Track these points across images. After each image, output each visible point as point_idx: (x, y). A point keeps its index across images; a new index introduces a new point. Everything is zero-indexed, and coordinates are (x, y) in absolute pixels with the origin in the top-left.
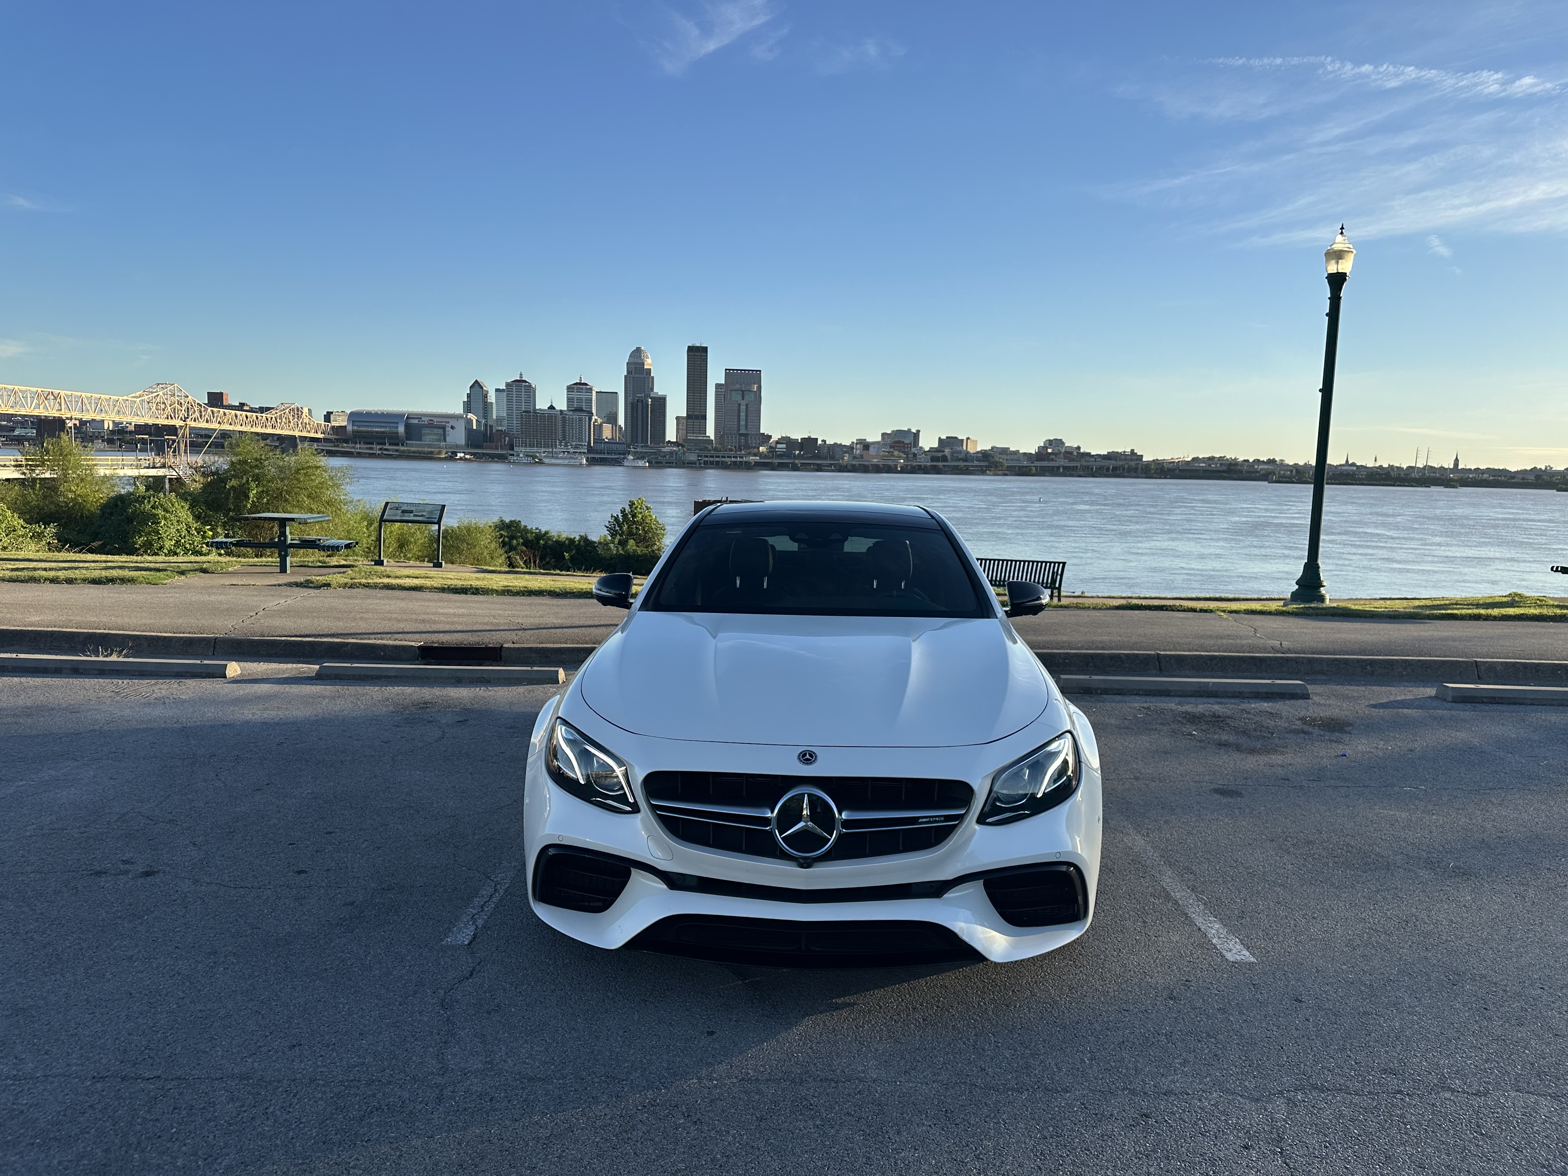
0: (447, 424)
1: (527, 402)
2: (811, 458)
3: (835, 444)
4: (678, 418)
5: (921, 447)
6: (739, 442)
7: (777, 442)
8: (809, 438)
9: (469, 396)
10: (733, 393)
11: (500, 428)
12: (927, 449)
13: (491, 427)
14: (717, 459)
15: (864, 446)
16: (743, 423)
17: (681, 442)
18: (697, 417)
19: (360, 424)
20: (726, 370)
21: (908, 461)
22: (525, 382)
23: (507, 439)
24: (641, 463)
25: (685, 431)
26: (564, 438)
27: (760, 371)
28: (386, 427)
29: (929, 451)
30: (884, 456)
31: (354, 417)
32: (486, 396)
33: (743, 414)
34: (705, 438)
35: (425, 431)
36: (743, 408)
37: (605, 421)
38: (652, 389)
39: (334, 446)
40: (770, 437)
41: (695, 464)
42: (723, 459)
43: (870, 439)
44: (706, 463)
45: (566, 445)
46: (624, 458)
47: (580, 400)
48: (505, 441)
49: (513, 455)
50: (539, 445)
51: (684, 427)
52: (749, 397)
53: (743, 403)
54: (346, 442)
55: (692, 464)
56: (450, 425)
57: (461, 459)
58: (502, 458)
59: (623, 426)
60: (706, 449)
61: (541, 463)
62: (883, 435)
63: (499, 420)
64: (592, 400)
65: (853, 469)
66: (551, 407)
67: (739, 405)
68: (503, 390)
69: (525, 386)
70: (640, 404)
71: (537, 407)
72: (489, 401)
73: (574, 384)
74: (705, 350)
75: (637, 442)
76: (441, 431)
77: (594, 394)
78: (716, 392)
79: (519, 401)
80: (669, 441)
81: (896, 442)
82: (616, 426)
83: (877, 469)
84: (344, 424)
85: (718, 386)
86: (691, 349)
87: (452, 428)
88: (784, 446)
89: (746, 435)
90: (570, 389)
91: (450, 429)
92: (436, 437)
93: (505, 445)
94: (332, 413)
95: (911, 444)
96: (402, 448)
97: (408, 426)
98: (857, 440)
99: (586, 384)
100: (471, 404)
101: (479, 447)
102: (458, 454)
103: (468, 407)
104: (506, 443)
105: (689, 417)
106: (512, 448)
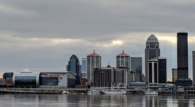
0: (59, 77)
1: (97, 64)
4: (173, 70)
9: (69, 62)
11: (84, 78)
17: (175, 82)
18: (183, 69)
19: (19, 78)
22: (96, 54)
23: (87, 82)
24: (154, 93)
25: (177, 76)
26: (115, 81)
32: (78, 62)
34: (188, 79)
35: (48, 80)
37: (135, 72)
38: (159, 55)
45: (116, 85)
46: (145, 91)
47: (123, 62)
48: (86, 84)
50: (102, 85)
51: (177, 74)
55: (182, 94)
57: (65, 94)
60: (189, 85)
64: (128, 62)
66: (109, 66)
68: (86, 59)
69: (96, 57)
71: (102, 67)
72: (79, 64)
73: (120, 55)
74: (186, 34)
76: (56, 80)
77: (130, 59)
78: (193, 55)
79: (93, 64)
80: (169, 82)
82: (141, 75)
85: (194, 52)
86: (179, 34)
87: (61, 78)
90: (118, 57)
91: (60, 79)
92: (54, 83)
94: (7, 73)
96: (37, 89)
97: (40, 78)
99: (126, 54)
100: (70, 66)
101: (74, 87)
102: (64, 91)
103: (69, 68)
104: (87, 85)
105: (179, 68)
106: (89, 88)
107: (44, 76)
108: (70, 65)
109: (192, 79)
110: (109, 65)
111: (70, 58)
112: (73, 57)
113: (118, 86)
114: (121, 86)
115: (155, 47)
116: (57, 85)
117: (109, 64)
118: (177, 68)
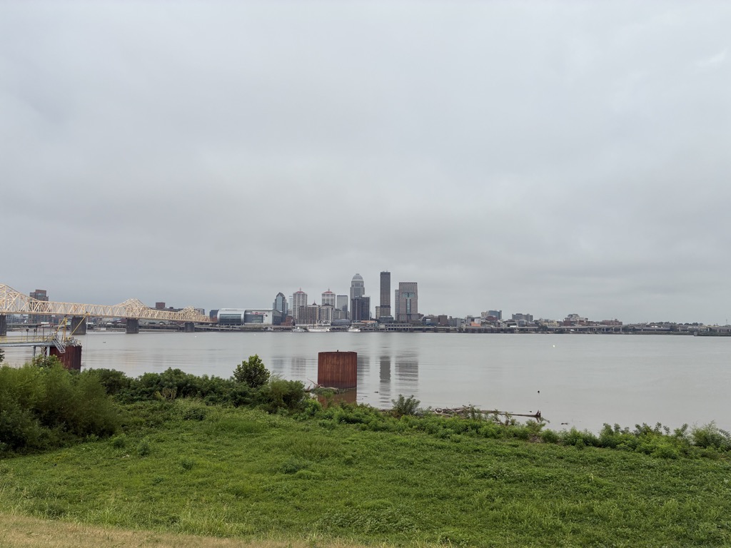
0: (264, 314)
1: (303, 302)
2: (444, 326)
4: (376, 307)
5: (503, 319)
7: (427, 318)
8: (443, 316)
9: (276, 300)
10: (404, 294)
11: (290, 315)
12: (506, 320)
13: (286, 314)
14: (396, 327)
15: (471, 319)
16: (408, 309)
17: (378, 319)
18: (385, 306)
19: (223, 315)
21: (496, 326)
26: (320, 319)
27: (417, 283)
28: (235, 317)
30: (482, 324)
32: (284, 299)
33: (408, 304)
34: (390, 317)
35: (253, 318)
37: (341, 309)
38: (363, 294)
39: (210, 327)
40: (423, 315)
41: (384, 330)
43: (474, 316)
44: (389, 329)
46: (348, 328)
47: (328, 300)
49: (294, 328)
50: (307, 323)
51: (380, 312)
52: (412, 296)
54: (217, 324)
59: (350, 312)
60: (391, 322)
61: (308, 331)
62: (482, 313)
63: (290, 311)
64: (335, 300)
65: (467, 331)
67: (407, 300)
68: (293, 297)
69: (302, 294)
71: (308, 304)
72: (286, 301)
73: (325, 293)
74: (389, 274)
75: (355, 320)
76: (261, 318)
77: (336, 297)
78: (395, 294)
79: (299, 302)
80: (372, 318)
81: (489, 317)
82: (346, 312)
83: (479, 331)
85: (396, 291)
86: (382, 273)
87: (266, 316)
88: (430, 320)
89: (410, 315)
90: (323, 295)
92: (259, 321)
96: (242, 327)
97: (245, 316)
98: (467, 316)
99: (332, 292)
106: (294, 325)
107: (249, 313)
108: (276, 303)
113: (322, 323)
114: (325, 323)
115: (360, 286)
116: (262, 322)
118: (380, 306)
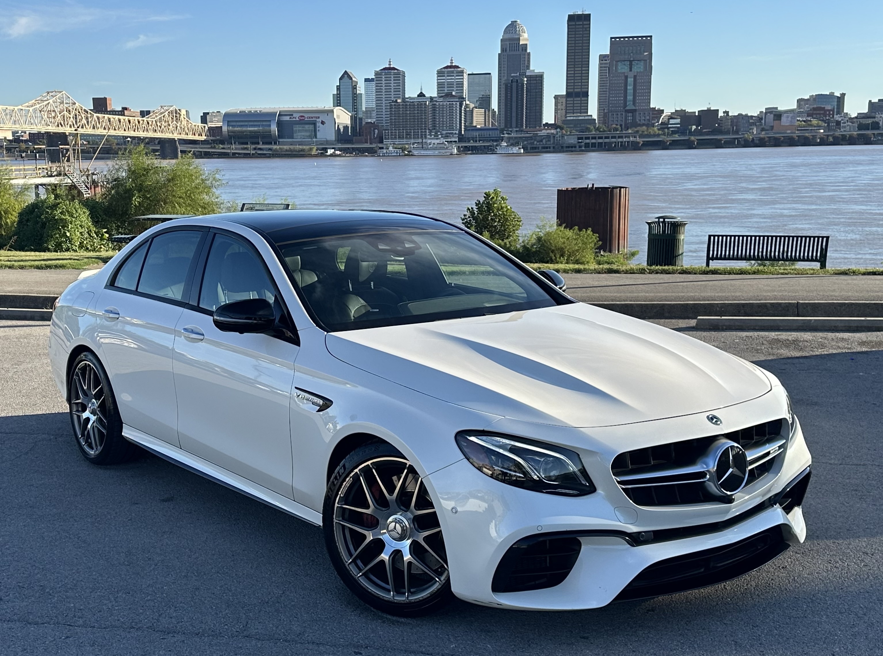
0: (318, 120)
1: (397, 90)
2: (707, 134)
3: (740, 115)
4: (556, 97)
5: (847, 113)
6: (626, 120)
7: (671, 117)
8: (709, 111)
9: (338, 88)
10: (619, 64)
11: (369, 121)
12: (854, 115)
13: (361, 119)
14: (600, 141)
15: (775, 115)
16: (630, 98)
17: (559, 123)
18: (577, 95)
19: (234, 124)
20: (611, 38)
21: (829, 130)
22: (394, 69)
23: (376, 131)
24: (515, 150)
25: (564, 111)
26: (434, 126)
27: (651, 37)
28: (259, 126)
29: (856, 118)
30: (799, 126)
31: (229, 118)
32: (355, 88)
33: (630, 88)
34: (586, 118)
35: (296, 128)
36: (630, 80)
37: (477, 105)
38: (528, 67)
39: (211, 148)
40: (662, 111)
41: (575, 147)
42: (607, 140)
43: (782, 108)
44: (587, 145)
45: (436, 135)
46: (497, 145)
47: (450, 85)
48: (374, 134)
49: (382, 148)
50: (408, 136)
51: (563, 107)
52: (638, 68)
53: (631, 75)
54: (222, 142)
55: (572, 147)
56: (320, 120)
57: (331, 155)
58: (372, 152)
59: (496, 110)
60: (588, 130)
61: (410, 155)
62: (799, 101)
63: (368, 112)
64: (463, 84)
65: (761, 143)
66: (421, 95)
67: (626, 77)
68: (372, 80)
69: (395, 74)
70: (514, 84)
71: (407, 96)
72: (358, 92)
73: (444, 68)
74: (587, 17)
75: (511, 127)
76: (311, 127)
77: (465, 76)
78: (600, 64)
79: (388, 91)
80: (547, 123)
81: (814, 109)
82: (489, 111)
83: (791, 142)
84: (220, 124)
85: (602, 58)
86: (572, 18)
87: (323, 123)
88: (678, 121)
89: (633, 111)
90: (440, 73)
91: (320, 124)
92: (308, 134)
93: (374, 139)
94: (208, 113)
95: (833, 111)
96: (275, 147)
97: (280, 124)
98: (766, 109)
99: (458, 67)
100: (340, 97)
101: (349, 141)
102: (329, 150)
103: (337, 100)
104: (376, 136)
105: (569, 94)
106: (381, 142)
107: (287, 118)
108: (340, 94)
109: (595, 116)
110: (421, 93)
111: (340, 79)
112: (346, 76)
113: (440, 136)
114: (448, 136)
115: (520, 50)
116: (316, 136)
117: (421, 89)
118: (565, 93)
